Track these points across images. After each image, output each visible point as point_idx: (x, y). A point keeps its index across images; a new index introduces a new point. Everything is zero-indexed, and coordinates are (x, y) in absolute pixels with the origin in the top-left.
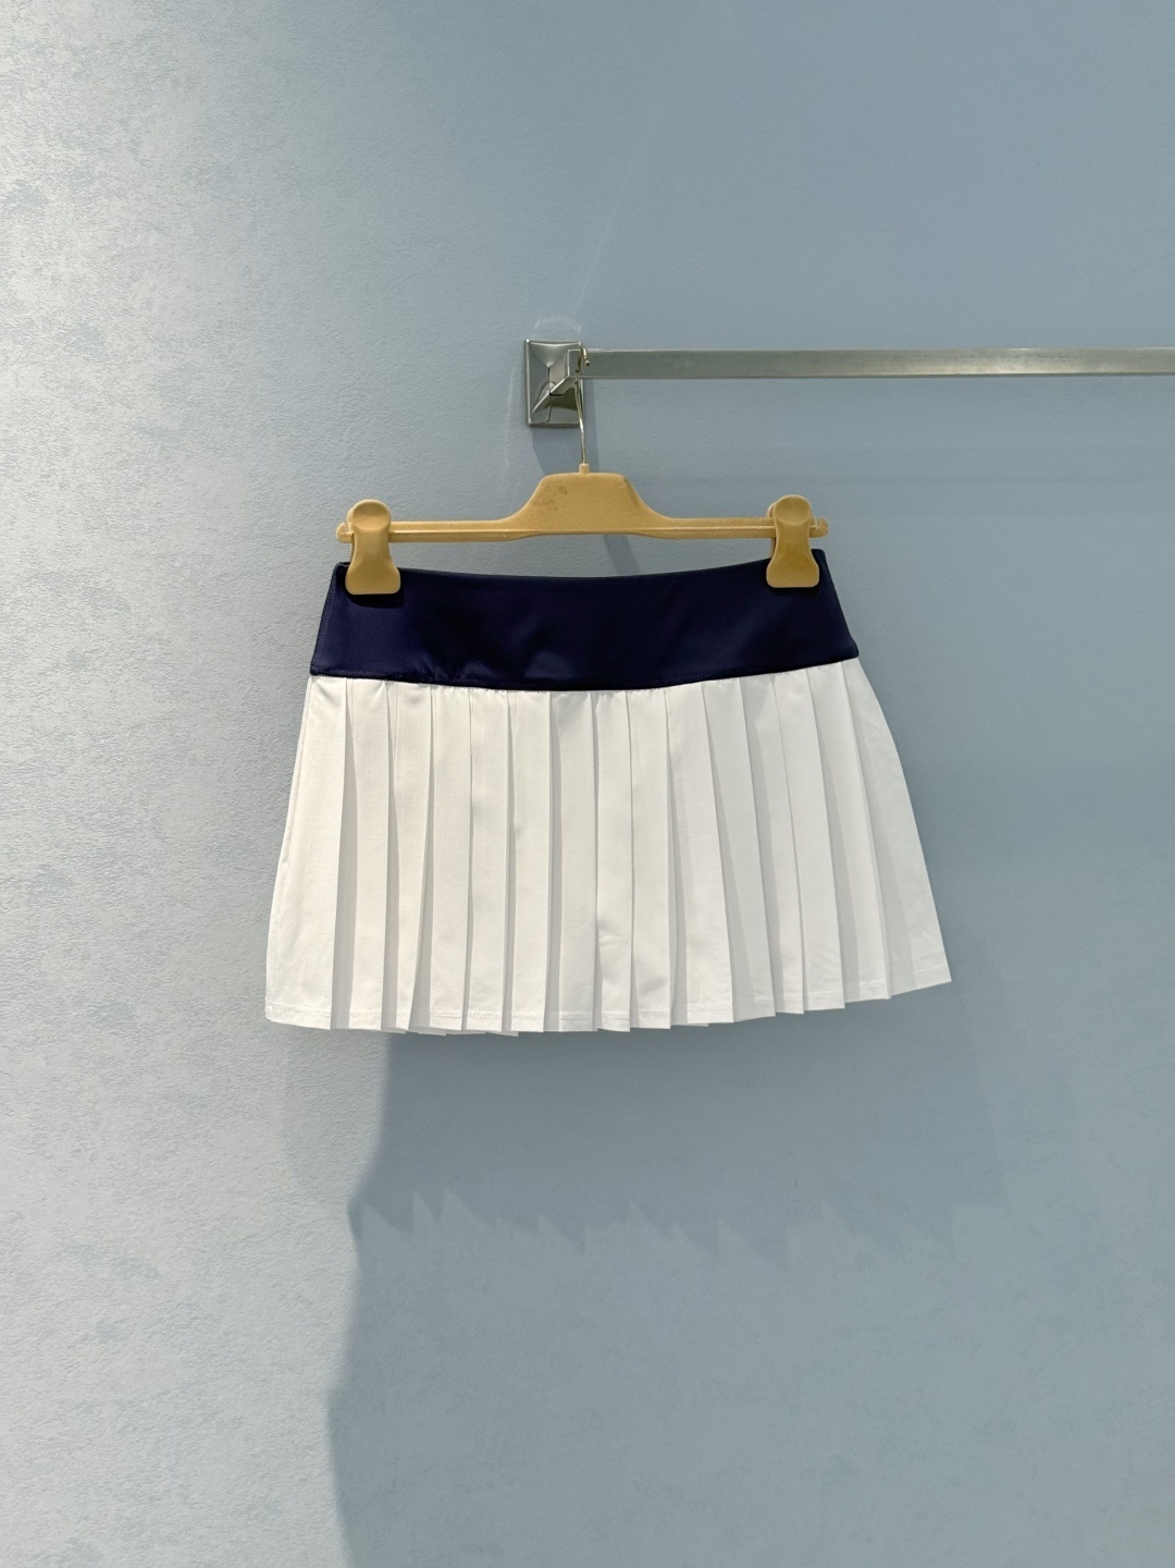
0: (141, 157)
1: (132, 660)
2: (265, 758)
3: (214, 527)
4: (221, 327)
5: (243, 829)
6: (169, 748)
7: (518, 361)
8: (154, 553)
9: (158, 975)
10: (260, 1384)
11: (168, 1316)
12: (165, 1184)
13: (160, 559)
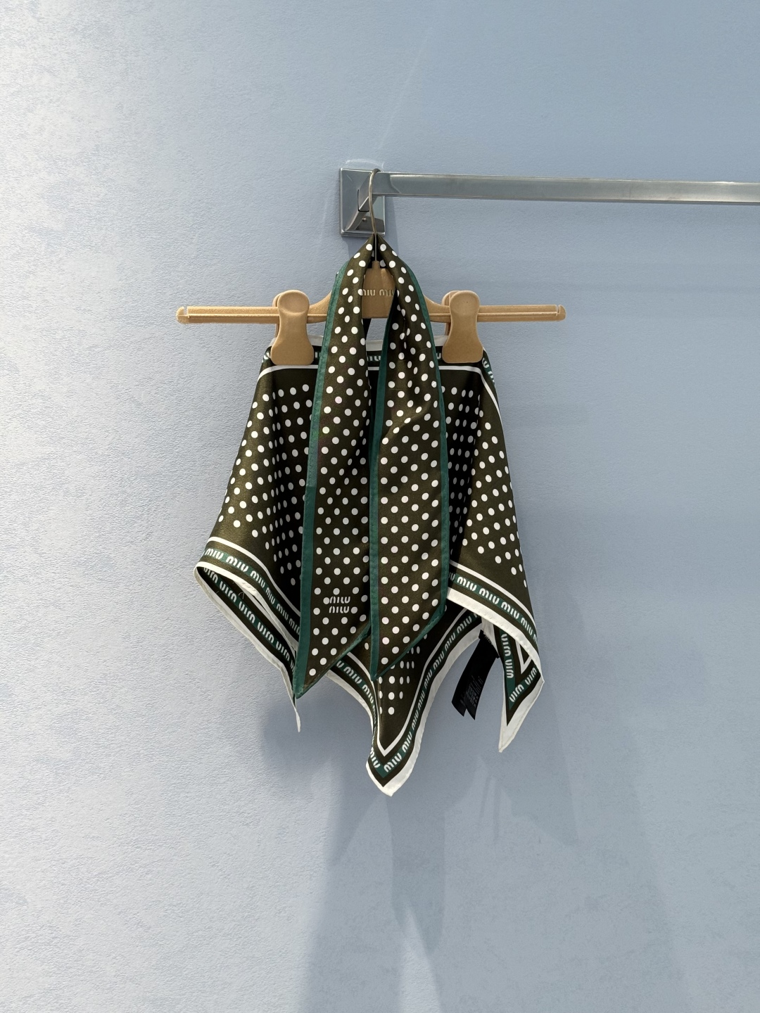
0: (38, 16)
1: (20, 411)
2: (125, 492)
3: (89, 308)
4: (98, 151)
5: (104, 548)
6: (48, 482)
7: (334, 184)
8: (38, 327)
9: (33, 663)
10: (106, 991)
11: (34, 935)
12: (33, 829)
13: (45, 333)
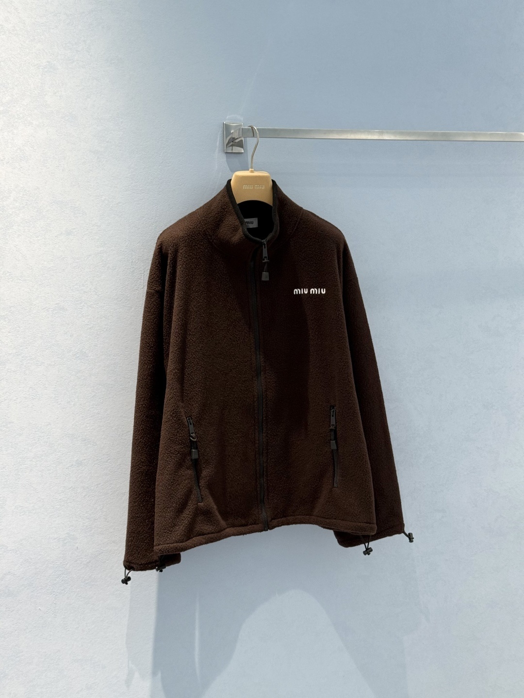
0: (90, 54)
1: (87, 232)
3: (116, 186)
4: (118, 115)
6: (100, 263)
7: (221, 130)
8: (94, 195)
9: (96, 342)
11: (100, 458)
12: (99, 414)
13: (97, 197)
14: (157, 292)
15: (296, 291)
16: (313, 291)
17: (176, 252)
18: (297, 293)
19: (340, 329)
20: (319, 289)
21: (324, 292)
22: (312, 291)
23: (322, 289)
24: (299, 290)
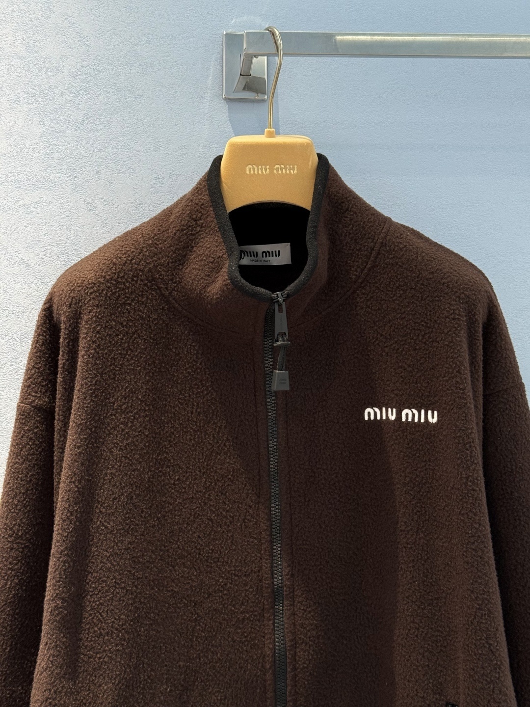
7: (218, 49)
14: (38, 409)
15: (370, 413)
16: (409, 414)
17: (76, 319)
18: (372, 418)
19: (470, 514)
20: (423, 412)
21: (433, 417)
22: (407, 415)
23: (430, 412)
24: (377, 410)
